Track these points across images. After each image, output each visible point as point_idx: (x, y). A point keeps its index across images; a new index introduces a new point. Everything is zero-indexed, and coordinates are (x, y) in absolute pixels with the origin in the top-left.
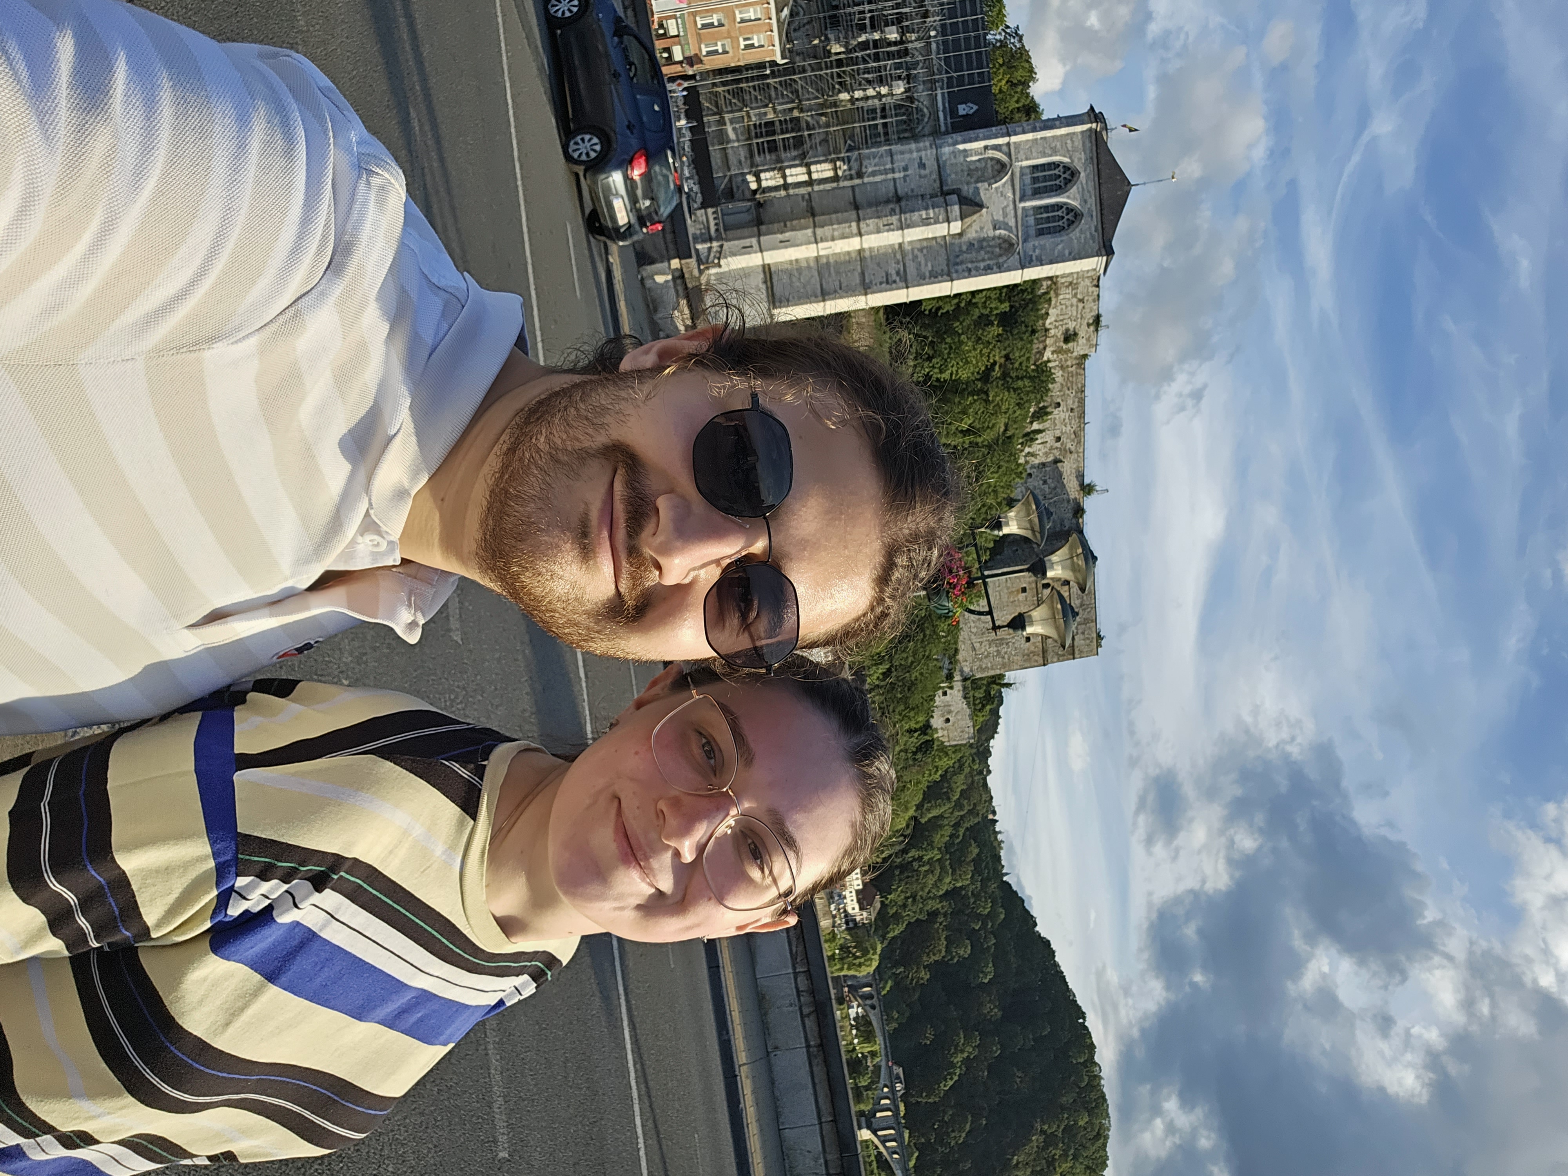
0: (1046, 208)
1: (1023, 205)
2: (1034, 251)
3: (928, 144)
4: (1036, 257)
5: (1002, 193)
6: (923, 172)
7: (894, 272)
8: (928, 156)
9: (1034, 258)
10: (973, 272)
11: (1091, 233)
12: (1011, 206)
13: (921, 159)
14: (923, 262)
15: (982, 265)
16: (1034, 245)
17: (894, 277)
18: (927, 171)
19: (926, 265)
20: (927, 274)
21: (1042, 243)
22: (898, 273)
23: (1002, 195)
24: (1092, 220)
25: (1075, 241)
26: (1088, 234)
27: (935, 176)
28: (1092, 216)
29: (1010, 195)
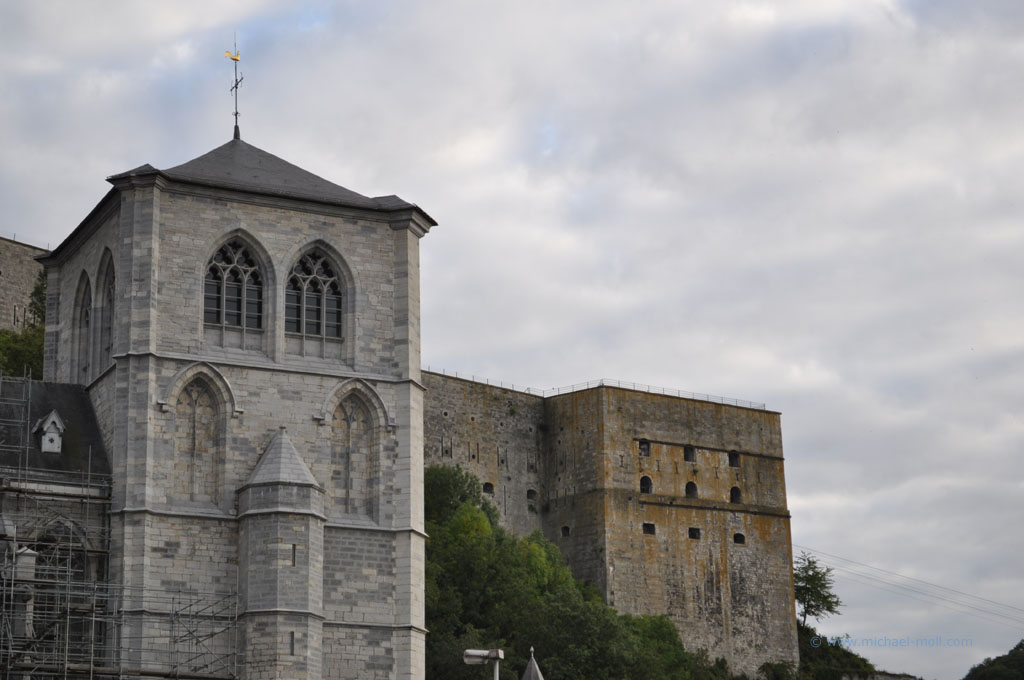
0: (294, 311)
1: (279, 355)
2: (373, 351)
3: (128, 529)
4: (385, 348)
5: (250, 394)
6: (183, 550)
7: (370, 651)
8: (154, 533)
9: (387, 354)
10: (396, 482)
11: (358, 234)
12: (282, 378)
13: (155, 550)
14: (360, 585)
15: (384, 462)
16: (362, 350)
17: (380, 651)
18: (183, 541)
19: (366, 578)
20: (385, 579)
21: (359, 332)
22: (374, 643)
23: (257, 394)
24: (333, 225)
25: (368, 266)
26: (357, 238)
27: (196, 529)
28: (325, 223)
29: (255, 377)
